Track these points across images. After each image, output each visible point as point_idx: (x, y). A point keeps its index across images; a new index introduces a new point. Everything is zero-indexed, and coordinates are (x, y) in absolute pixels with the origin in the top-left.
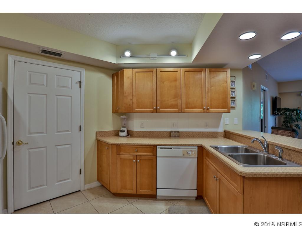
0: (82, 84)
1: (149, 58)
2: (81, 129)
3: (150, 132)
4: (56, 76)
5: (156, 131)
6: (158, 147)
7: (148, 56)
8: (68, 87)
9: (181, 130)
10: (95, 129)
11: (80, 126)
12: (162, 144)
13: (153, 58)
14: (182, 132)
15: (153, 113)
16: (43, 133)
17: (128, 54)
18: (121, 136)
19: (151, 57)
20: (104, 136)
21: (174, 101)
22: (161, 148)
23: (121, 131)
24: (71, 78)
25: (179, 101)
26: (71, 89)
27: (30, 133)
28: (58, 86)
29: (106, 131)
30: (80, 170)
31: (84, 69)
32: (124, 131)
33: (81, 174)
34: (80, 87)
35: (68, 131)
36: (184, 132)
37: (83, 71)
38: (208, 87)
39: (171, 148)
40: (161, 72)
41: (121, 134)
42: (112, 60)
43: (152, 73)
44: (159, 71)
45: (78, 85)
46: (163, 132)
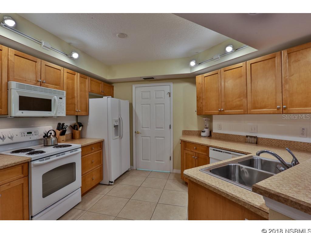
0: (171, 94)
1: (213, 61)
2: (171, 128)
3: (226, 134)
4: (155, 92)
5: (231, 135)
6: (210, 148)
7: (212, 59)
8: (162, 98)
9: (260, 135)
10: (182, 128)
11: (170, 125)
12: (213, 146)
13: (216, 60)
14: (262, 138)
15: (219, 114)
16: (148, 128)
17: (193, 64)
18: (202, 136)
19: (215, 59)
20: (189, 135)
21: (239, 101)
22: (214, 150)
23: (203, 131)
24: (164, 91)
25: (244, 100)
26: (164, 98)
27: (142, 128)
28: (156, 98)
29: (190, 131)
30: (170, 157)
31: (172, 83)
32: (204, 132)
33: (170, 160)
34: (170, 96)
35: (162, 128)
36: (264, 138)
37: (172, 84)
38: (285, 77)
39: (222, 152)
40: (224, 71)
41: (203, 134)
42: (187, 71)
43: (217, 74)
44: (223, 71)
45: (168, 95)
46: (239, 135)
